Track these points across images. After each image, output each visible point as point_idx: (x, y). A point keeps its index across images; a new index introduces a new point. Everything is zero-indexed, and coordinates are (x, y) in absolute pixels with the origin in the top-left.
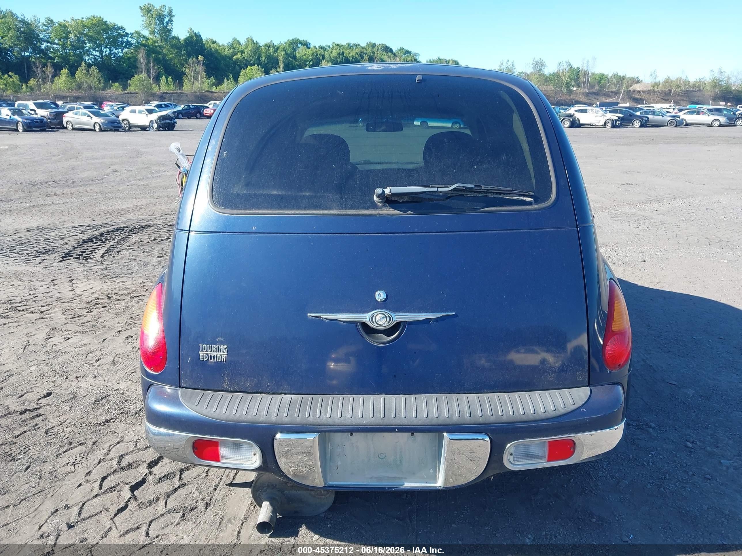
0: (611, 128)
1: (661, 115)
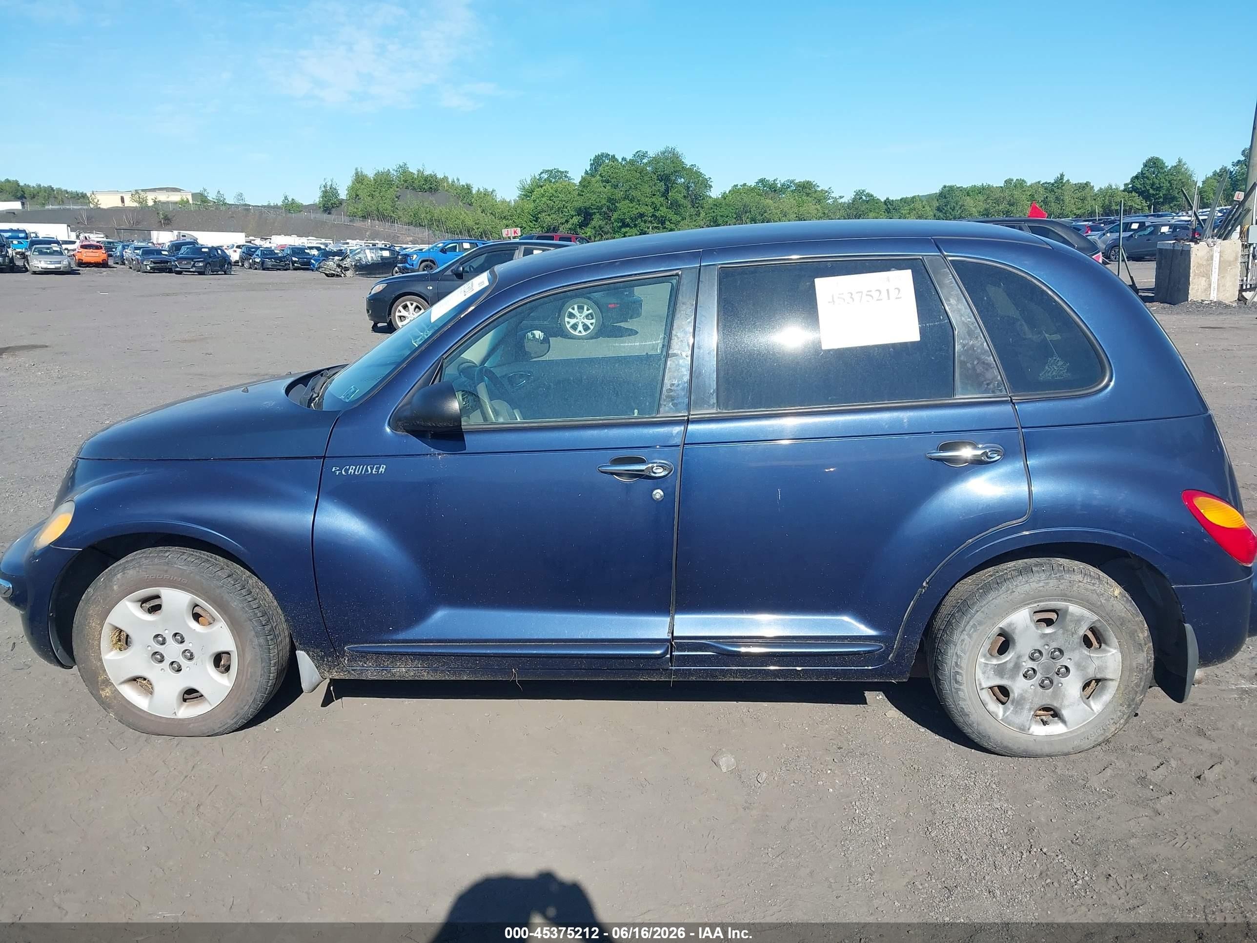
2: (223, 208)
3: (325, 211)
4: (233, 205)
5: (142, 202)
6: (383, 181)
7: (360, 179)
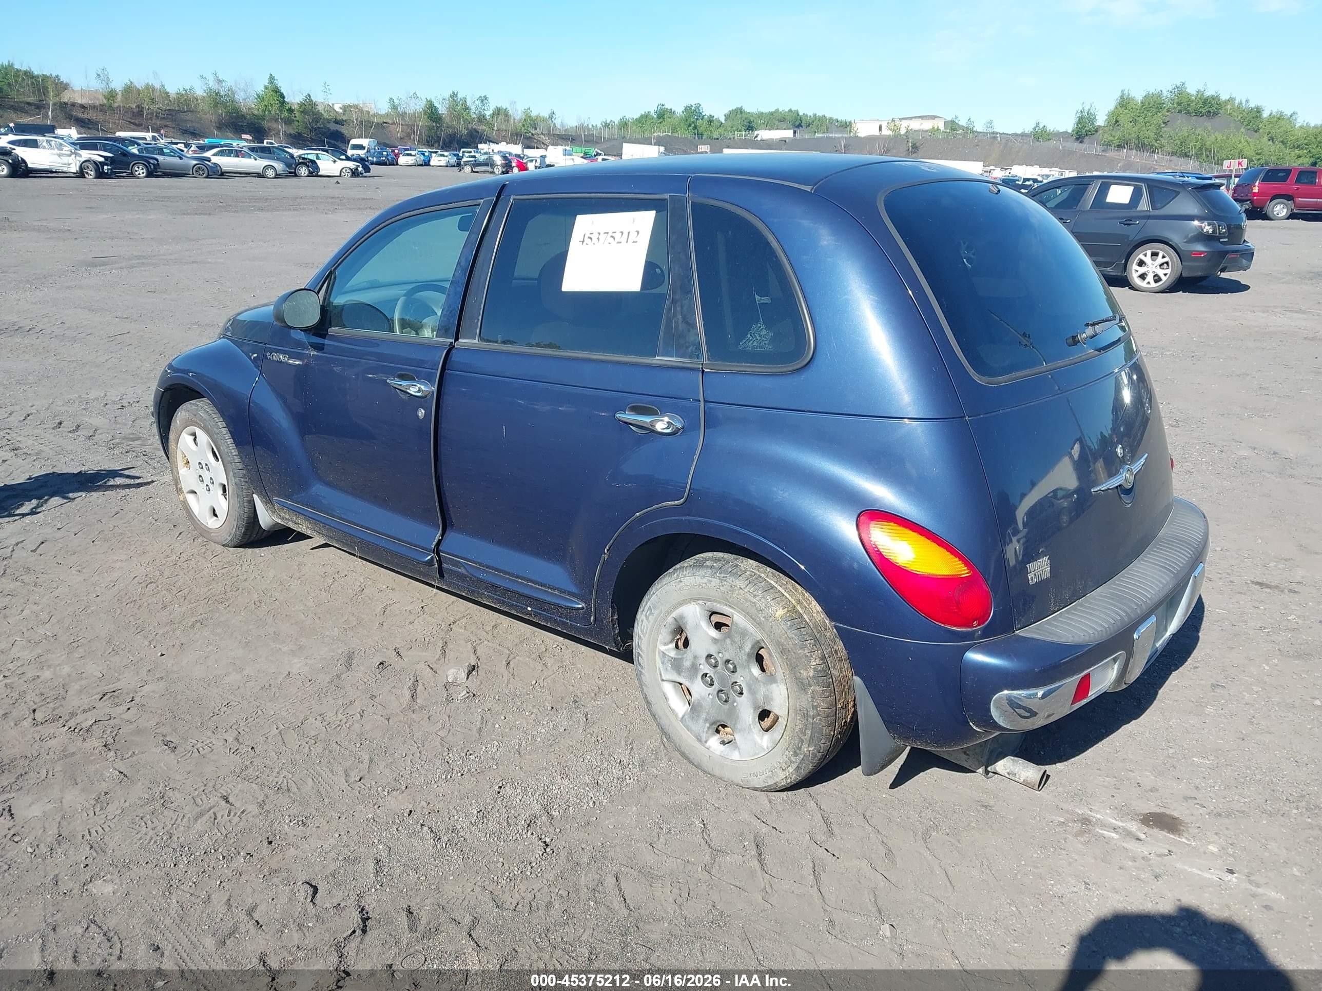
0: (95, 178)
1: (178, 157)
2: (970, 136)
3: (1077, 139)
4: (981, 132)
5: (896, 129)
6: (1153, 104)
7: (1124, 102)
